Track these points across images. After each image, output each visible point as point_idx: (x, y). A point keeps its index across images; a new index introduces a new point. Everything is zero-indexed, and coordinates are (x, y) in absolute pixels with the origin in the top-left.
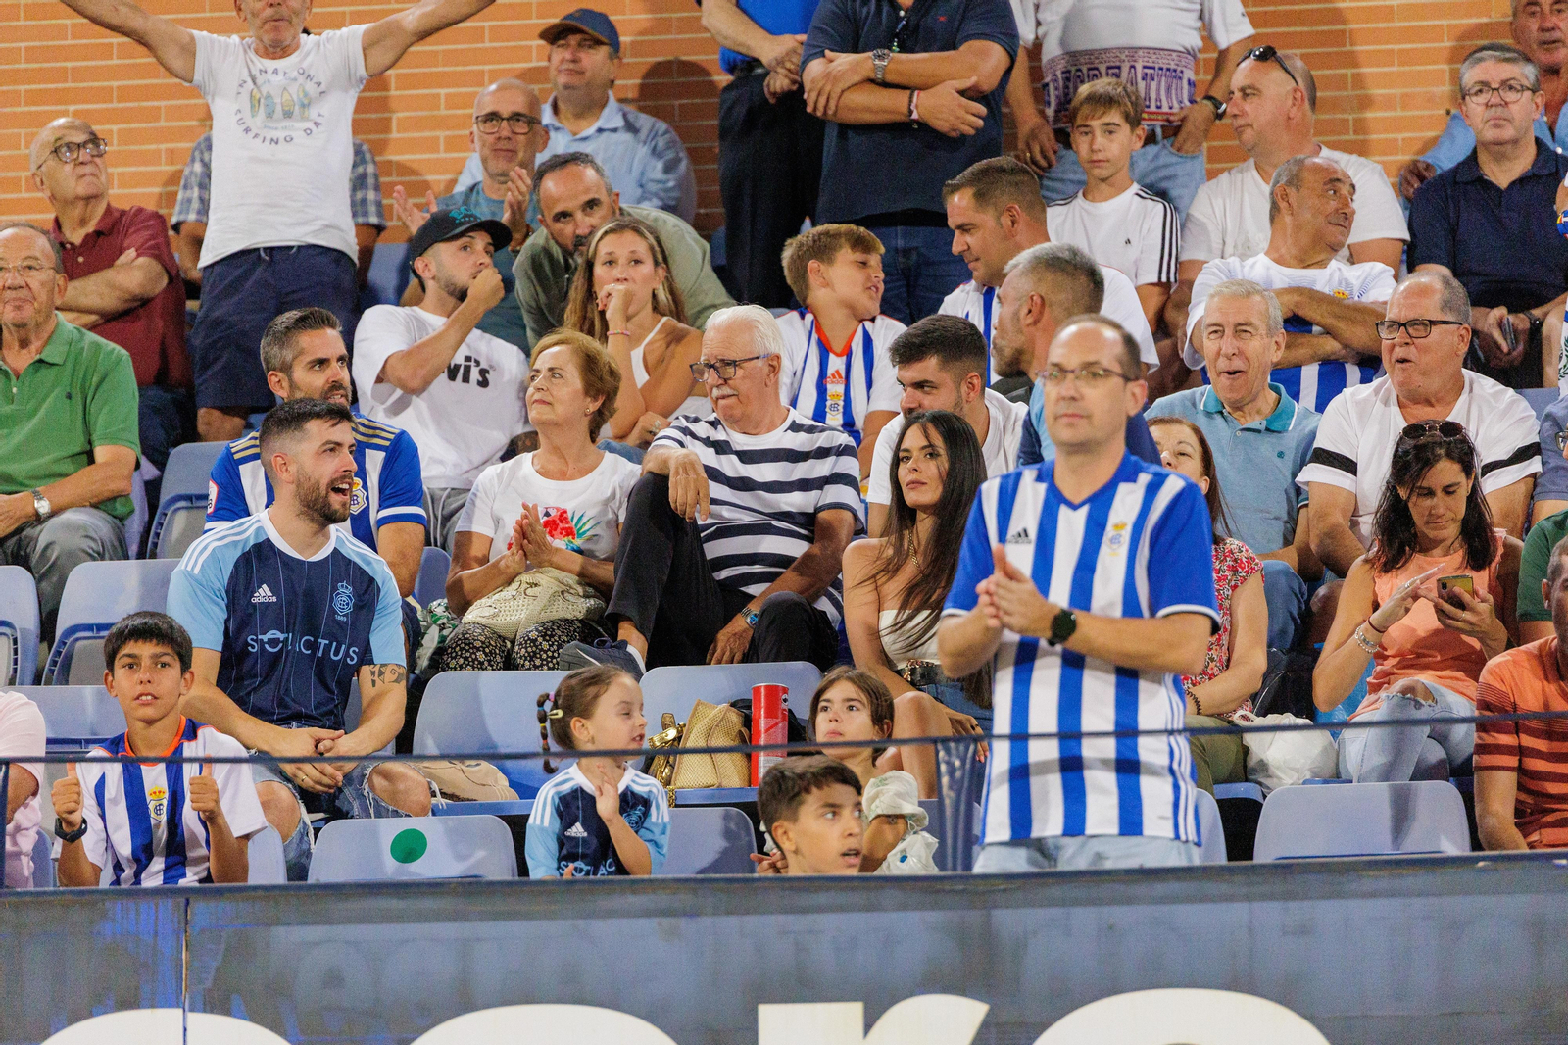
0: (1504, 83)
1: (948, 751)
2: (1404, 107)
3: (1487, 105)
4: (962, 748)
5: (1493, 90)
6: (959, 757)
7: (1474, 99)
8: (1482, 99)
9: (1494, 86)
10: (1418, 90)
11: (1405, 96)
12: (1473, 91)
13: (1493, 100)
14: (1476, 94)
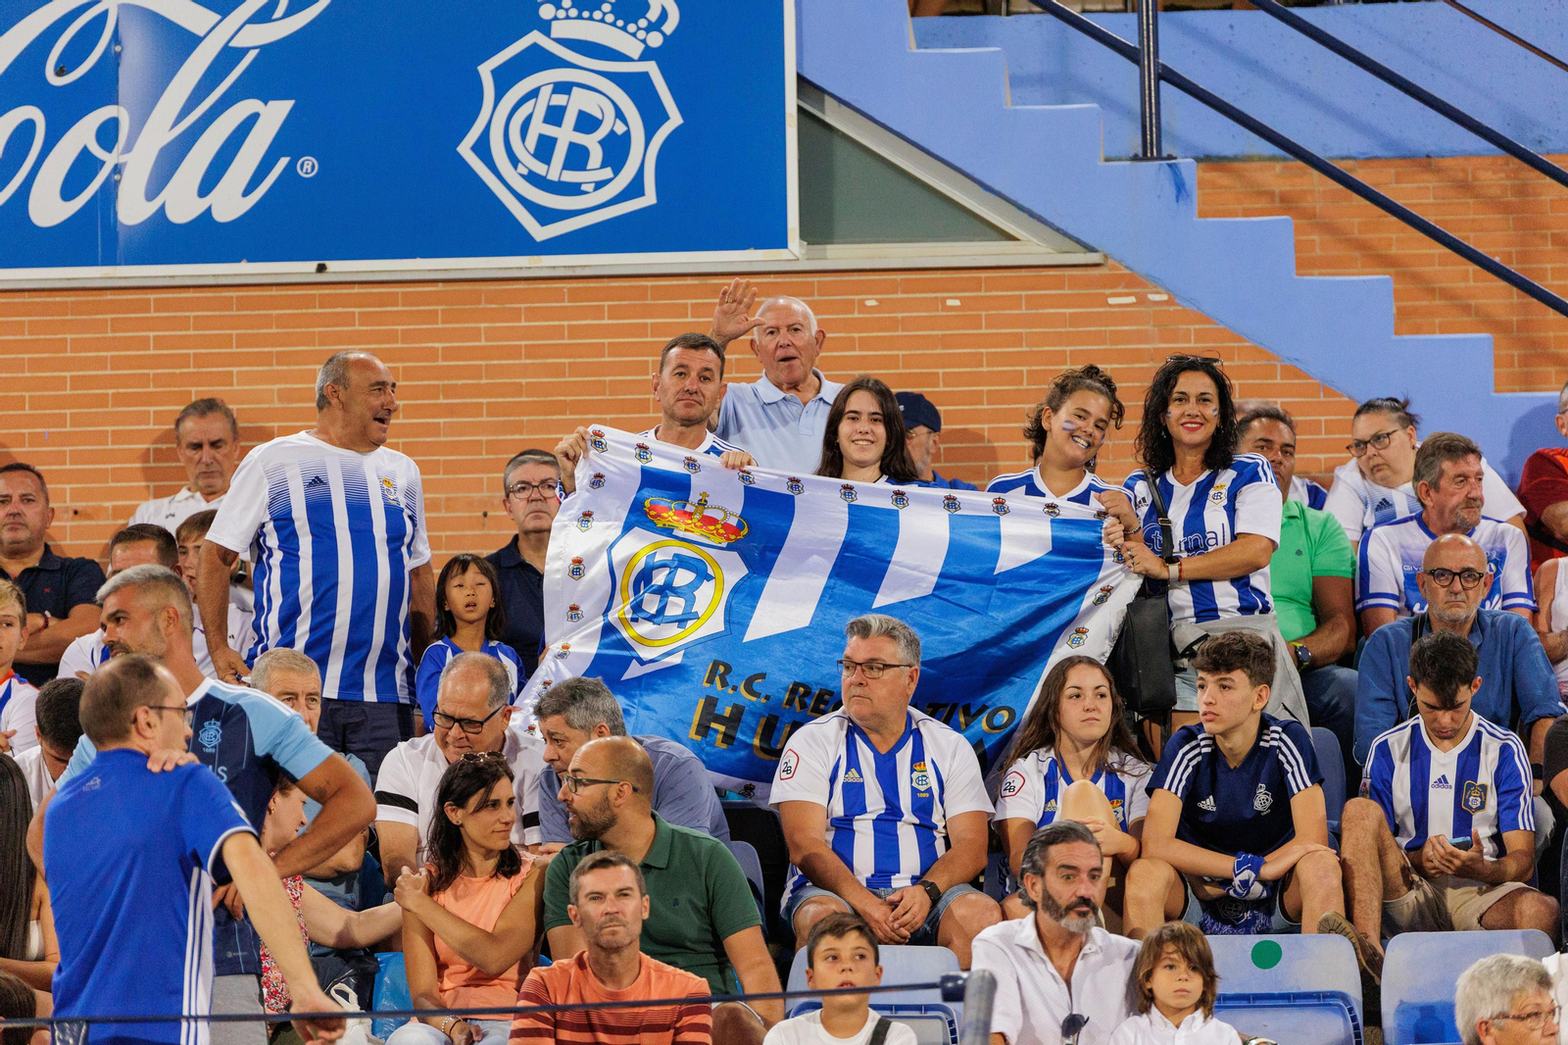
0: (543, 482)
1: (63, 1031)
2: (448, 509)
3: (530, 501)
4: (75, 1028)
5: (534, 487)
6: (73, 1036)
7: (518, 495)
8: (524, 495)
9: (534, 484)
10: (459, 495)
11: (448, 500)
12: (516, 488)
13: (534, 496)
14: (519, 490)
